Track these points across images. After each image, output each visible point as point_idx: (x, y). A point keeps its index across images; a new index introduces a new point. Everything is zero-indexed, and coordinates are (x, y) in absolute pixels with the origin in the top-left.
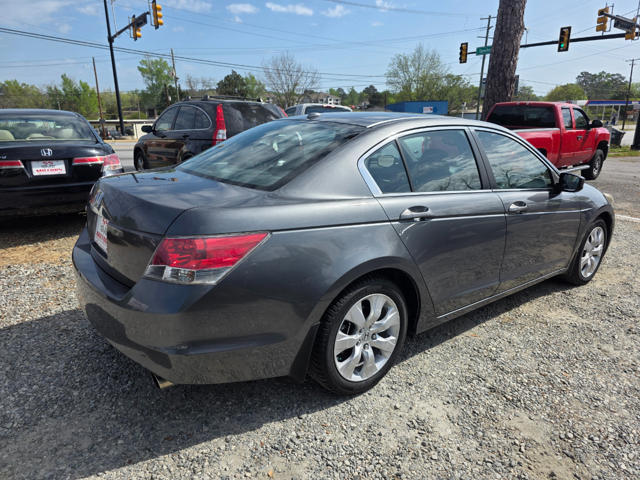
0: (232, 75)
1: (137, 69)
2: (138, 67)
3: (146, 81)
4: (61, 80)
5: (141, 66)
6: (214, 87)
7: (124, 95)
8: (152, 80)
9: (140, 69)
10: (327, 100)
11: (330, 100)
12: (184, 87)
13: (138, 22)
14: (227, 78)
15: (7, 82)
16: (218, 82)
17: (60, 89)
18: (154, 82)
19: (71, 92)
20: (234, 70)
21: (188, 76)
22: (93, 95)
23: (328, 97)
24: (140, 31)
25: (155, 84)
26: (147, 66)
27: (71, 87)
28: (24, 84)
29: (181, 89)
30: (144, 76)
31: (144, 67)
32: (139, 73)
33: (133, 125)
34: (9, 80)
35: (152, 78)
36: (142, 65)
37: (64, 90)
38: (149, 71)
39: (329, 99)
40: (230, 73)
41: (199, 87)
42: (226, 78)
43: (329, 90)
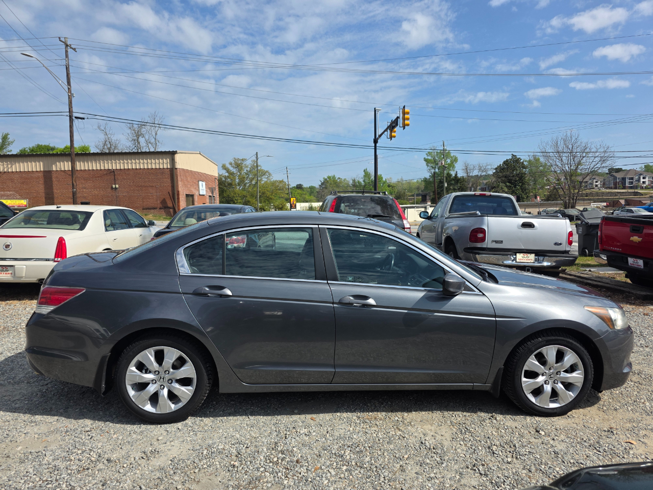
0: (511, 159)
1: (423, 159)
2: (425, 158)
3: (429, 170)
4: (363, 173)
5: (426, 158)
6: (491, 172)
7: (413, 183)
8: (434, 168)
9: (426, 160)
10: (639, 178)
11: (644, 178)
12: (461, 174)
13: (393, 126)
14: (506, 162)
15: (329, 177)
16: (496, 167)
17: (361, 181)
18: (437, 170)
19: (369, 183)
20: (514, 154)
21: (465, 164)
22: (384, 185)
23: (641, 174)
24: (395, 132)
25: (436, 173)
26: (432, 157)
27: (369, 179)
28: (339, 178)
29: (458, 175)
30: (428, 166)
31: (430, 158)
32: (425, 163)
33: (405, 210)
34: (330, 175)
35: (435, 167)
36: (428, 156)
37: (364, 181)
38: (433, 161)
39: (642, 177)
40: (510, 157)
41: (475, 173)
42: (504, 163)
43: (643, 167)
